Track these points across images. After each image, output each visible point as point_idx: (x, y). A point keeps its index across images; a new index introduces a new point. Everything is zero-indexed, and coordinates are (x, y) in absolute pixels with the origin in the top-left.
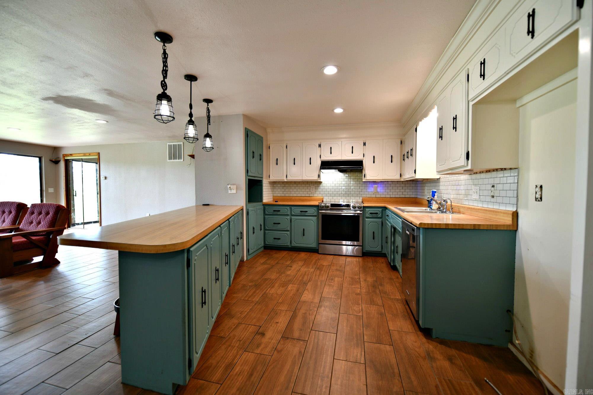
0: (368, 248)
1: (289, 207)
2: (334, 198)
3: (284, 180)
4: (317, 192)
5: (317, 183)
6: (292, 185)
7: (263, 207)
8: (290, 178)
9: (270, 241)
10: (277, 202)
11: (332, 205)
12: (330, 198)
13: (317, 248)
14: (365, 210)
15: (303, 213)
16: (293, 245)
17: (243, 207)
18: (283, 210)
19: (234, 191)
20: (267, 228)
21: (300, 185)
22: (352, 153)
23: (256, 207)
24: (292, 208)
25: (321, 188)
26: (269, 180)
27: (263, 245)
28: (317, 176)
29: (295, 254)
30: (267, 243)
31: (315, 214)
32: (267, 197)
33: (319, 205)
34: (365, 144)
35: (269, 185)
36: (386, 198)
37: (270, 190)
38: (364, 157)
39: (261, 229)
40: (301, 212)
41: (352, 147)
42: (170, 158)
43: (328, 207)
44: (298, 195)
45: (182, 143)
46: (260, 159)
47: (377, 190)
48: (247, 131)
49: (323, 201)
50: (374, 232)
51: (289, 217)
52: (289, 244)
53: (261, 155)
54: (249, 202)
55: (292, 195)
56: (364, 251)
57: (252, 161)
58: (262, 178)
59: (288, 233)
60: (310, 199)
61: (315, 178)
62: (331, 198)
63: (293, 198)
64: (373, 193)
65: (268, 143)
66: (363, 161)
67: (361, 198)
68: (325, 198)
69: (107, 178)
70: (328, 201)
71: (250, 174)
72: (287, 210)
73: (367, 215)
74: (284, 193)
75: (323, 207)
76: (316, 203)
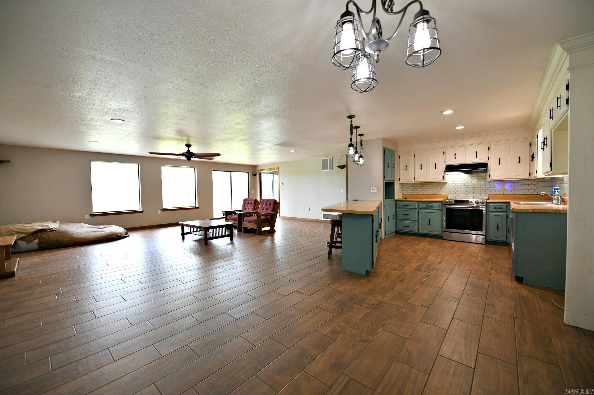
0: (491, 237)
1: (416, 203)
2: (459, 195)
3: (412, 182)
4: (442, 191)
5: (442, 184)
6: (419, 186)
7: (395, 202)
8: (417, 180)
9: (401, 228)
10: (406, 198)
11: (456, 201)
12: (455, 195)
13: (442, 235)
14: (489, 205)
15: (429, 207)
16: (420, 232)
17: (382, 201)
18: (412, 205)
19: (375, 191)
20: (398, 218)
21: (426, 185)
22: (477, 157)
23: (390, 202)
24: (419, 203)
25: (446, 187)
26: (400, 182)
27: (395, 230)
28: (442, 178)
29: (422, 239)
30: (398, 229)
31: (440, 208)
32: (398, 195)
33: (444, 201)
34: (489, 149)
35: (399, 186)
36: (515, 195)
37: (400, 190)
38: (489, 160)
39: (394, 219)
40: (427, 206)
41: (477, 152)
42: (323, 169)
43: (452, 202)
44: (424, 193)
45: (332, 158)
46: (393, 167)
47: (504, 188)
48: (385, 149)
49: (448, 198)
50: (498, 224)
51: (416, 210)
52: (417, 231)
53: (393, 164)
54: (386, 198)
55: (419, 193)
56: (488, 240)
57: (388, 170)
58: (394, 181)
59: (416, 223)
60: (436, 196)
61: (440, 179)
62: (457, 195)
63: (420, 195)
64: (501, 190)
65: (399, 154)
66: (487, 163)
67: (487, 195)
68: (450, 195)
69: (284, 184)
70: (452, 197)
71: (386, 179)
72: (415, 205)
73: (491, 210)
74: (412, 191)
75: (447, 202)
76: (441, 200)
